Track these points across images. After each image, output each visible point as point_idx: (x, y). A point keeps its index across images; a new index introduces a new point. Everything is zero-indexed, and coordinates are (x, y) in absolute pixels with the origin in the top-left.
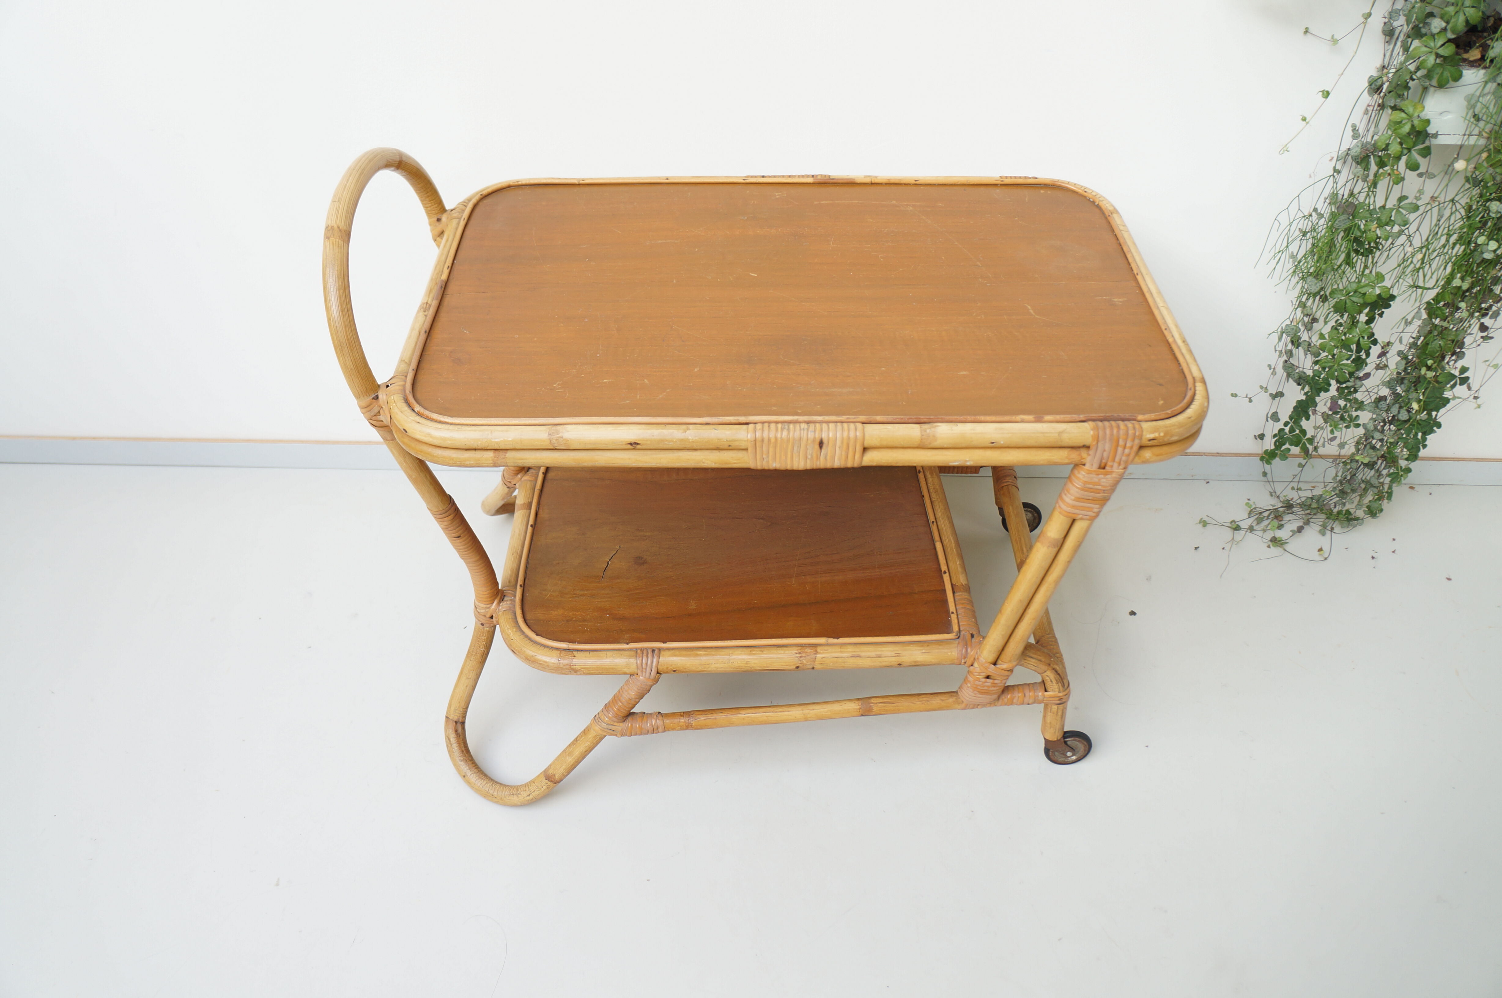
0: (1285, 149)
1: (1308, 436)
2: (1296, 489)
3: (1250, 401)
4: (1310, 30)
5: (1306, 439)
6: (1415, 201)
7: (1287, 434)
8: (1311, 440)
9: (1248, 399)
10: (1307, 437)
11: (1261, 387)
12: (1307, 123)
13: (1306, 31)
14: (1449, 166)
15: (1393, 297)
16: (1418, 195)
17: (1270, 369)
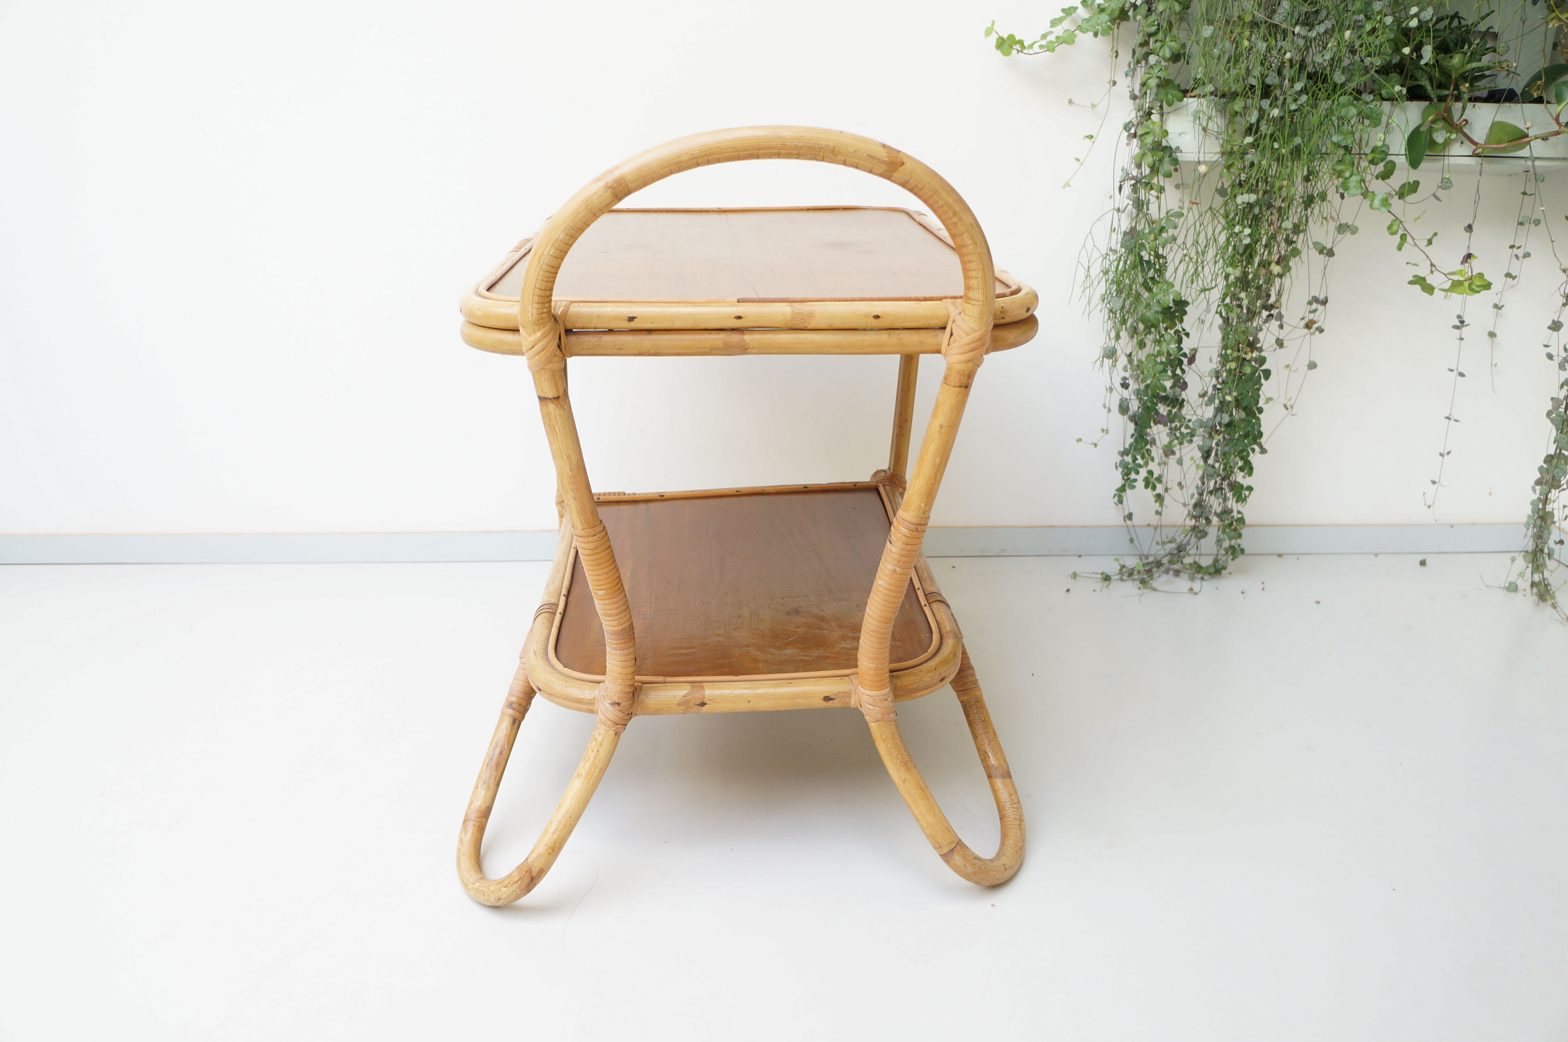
0: (1067, 185)
1: (1156, 475)
2: (1160, 543)
3: (1096, 445)
4: (1074, 101)
5: (1155, 479)
6: (1179, 210)
7: (1130, 464)
8: (1159, 479)
9: (1093, 446)
10: (1154, 477)
11: (1103, 430)
12: (1082, 164)
13: (1070, 102)
14: (1195, 171)
15: (1186, 303)
16: (1181, 204)
17: (1105, 407)
